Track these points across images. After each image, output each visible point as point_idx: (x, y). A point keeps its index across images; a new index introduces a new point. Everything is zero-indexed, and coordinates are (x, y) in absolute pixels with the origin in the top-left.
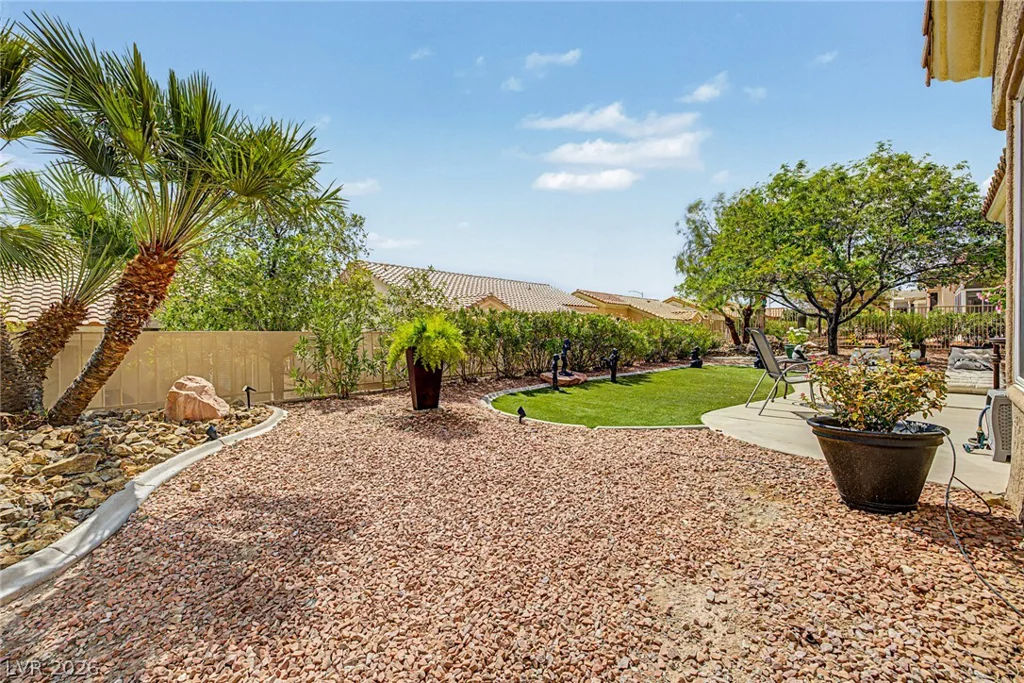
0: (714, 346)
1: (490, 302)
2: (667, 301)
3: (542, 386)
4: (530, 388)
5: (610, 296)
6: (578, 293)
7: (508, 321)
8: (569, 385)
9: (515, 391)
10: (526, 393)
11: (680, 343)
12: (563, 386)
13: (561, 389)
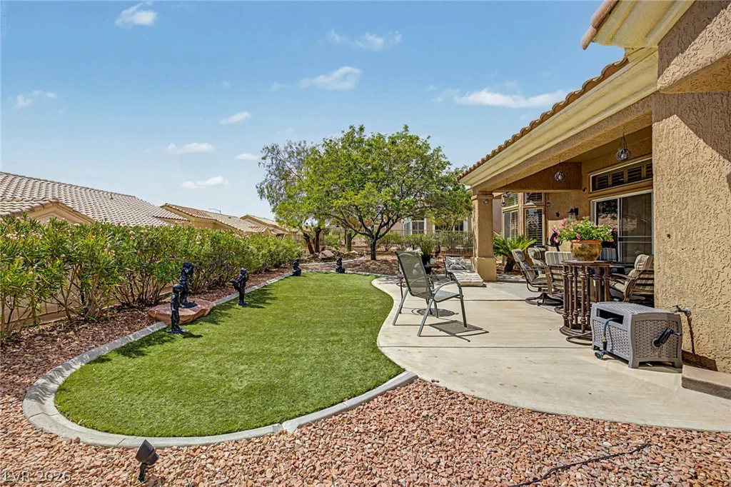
0: (299, 255)
1: (55, 209)
2: (244, 218)
3: (154, 328)
4: (132, 338)
5: (198, 212)
6: (167, 207)
7: (91, 240)
8: (193, 321)
9: (105, 349)
10: (128, 351)
11: (279, 255)
12: (185, 323)
13: (185, 328)
